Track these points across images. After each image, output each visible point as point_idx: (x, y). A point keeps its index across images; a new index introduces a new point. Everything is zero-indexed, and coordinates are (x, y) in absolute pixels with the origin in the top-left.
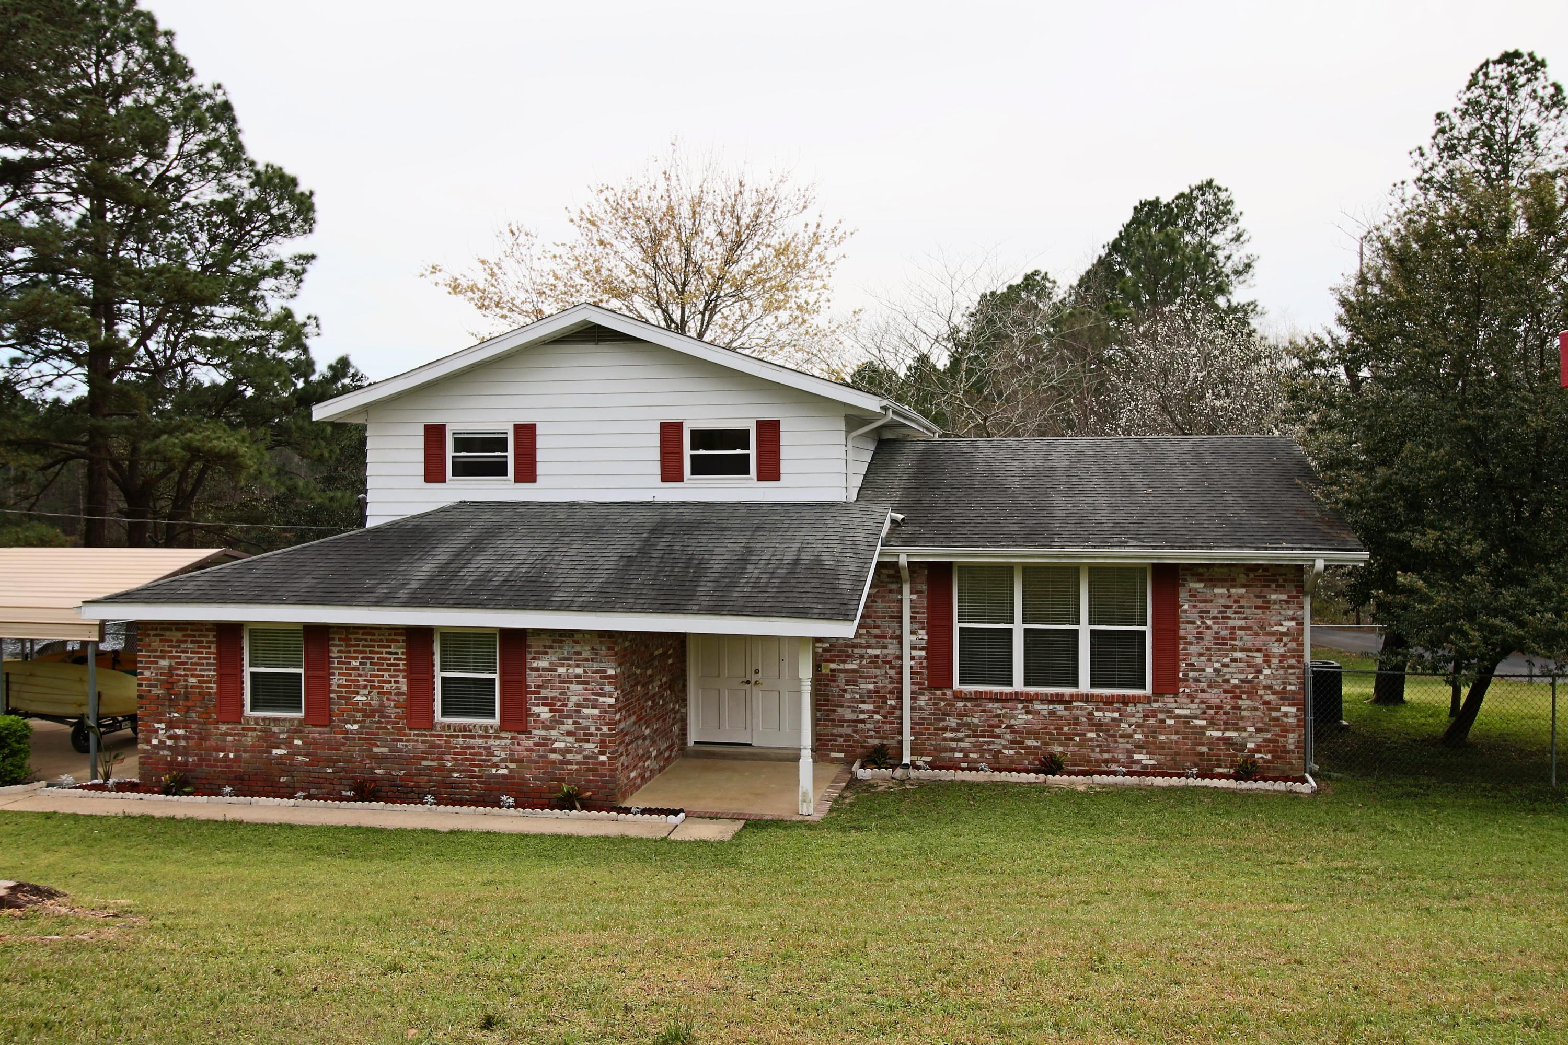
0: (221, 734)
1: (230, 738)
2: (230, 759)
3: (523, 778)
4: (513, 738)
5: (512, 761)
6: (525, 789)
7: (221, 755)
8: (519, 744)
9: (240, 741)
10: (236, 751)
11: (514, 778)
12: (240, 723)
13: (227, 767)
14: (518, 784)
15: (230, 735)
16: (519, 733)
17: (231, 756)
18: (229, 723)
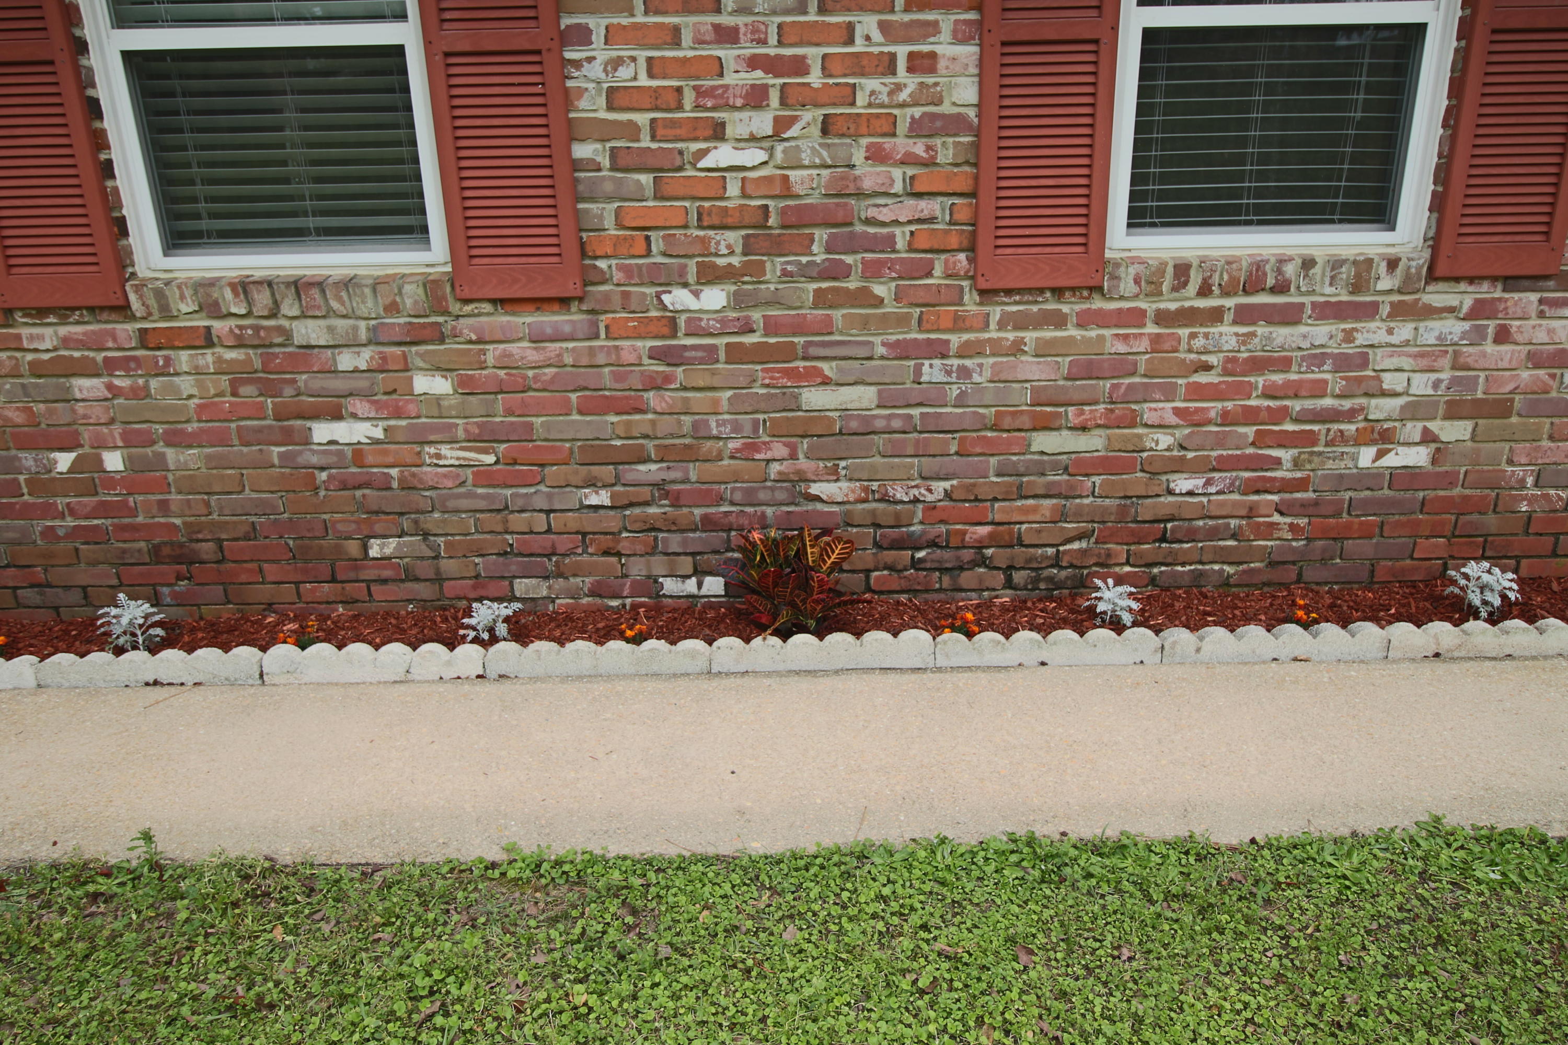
0: (37, 369)
1: (85, 386)
2: (110, 480)
3: (1494, 483)
4: (1480, 310)
5: (1454, 412)
6: (1491, 521)
7: (64, 461)
8: (1502, 336)
9: (140, 393)
10: (130, 441)
11: (1450, 480)
12: (123, 310)
13: (104, 509)
14: (1464, 506)
15: (88, 370)
16: (1511, 282)
17: (113, 461)
18: (64, 312)
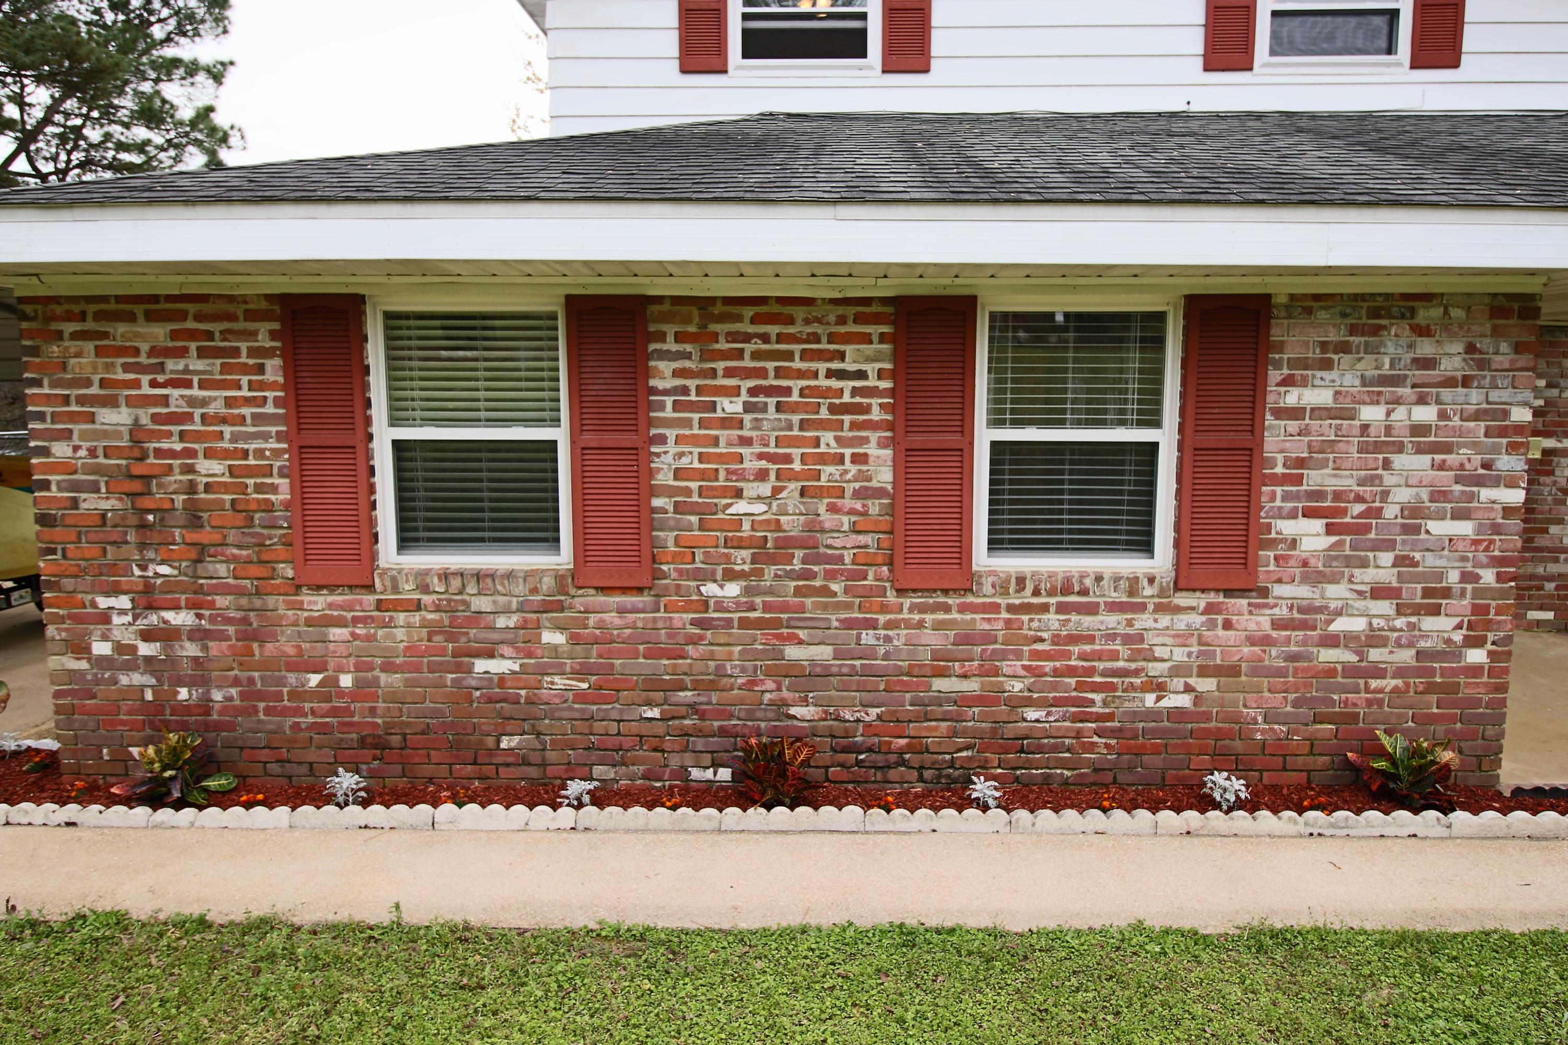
0: (309, 622)
1: (337, 633)
2: (341, 694)
3: (1236, 719)
4: (1210, 609)
5: (1203, 672)
6: (1238, 745)
7: (314, 680)
8: (1228, 625)
9: (370, 638)
10: (360, 667)
11: (1207, 717)
12: (370, 587)
13: (334, 712)
14: (1219, 735)
15: (340, 623)
16: (1229, 592)
17: (346, 681)
18: (332, 588)
